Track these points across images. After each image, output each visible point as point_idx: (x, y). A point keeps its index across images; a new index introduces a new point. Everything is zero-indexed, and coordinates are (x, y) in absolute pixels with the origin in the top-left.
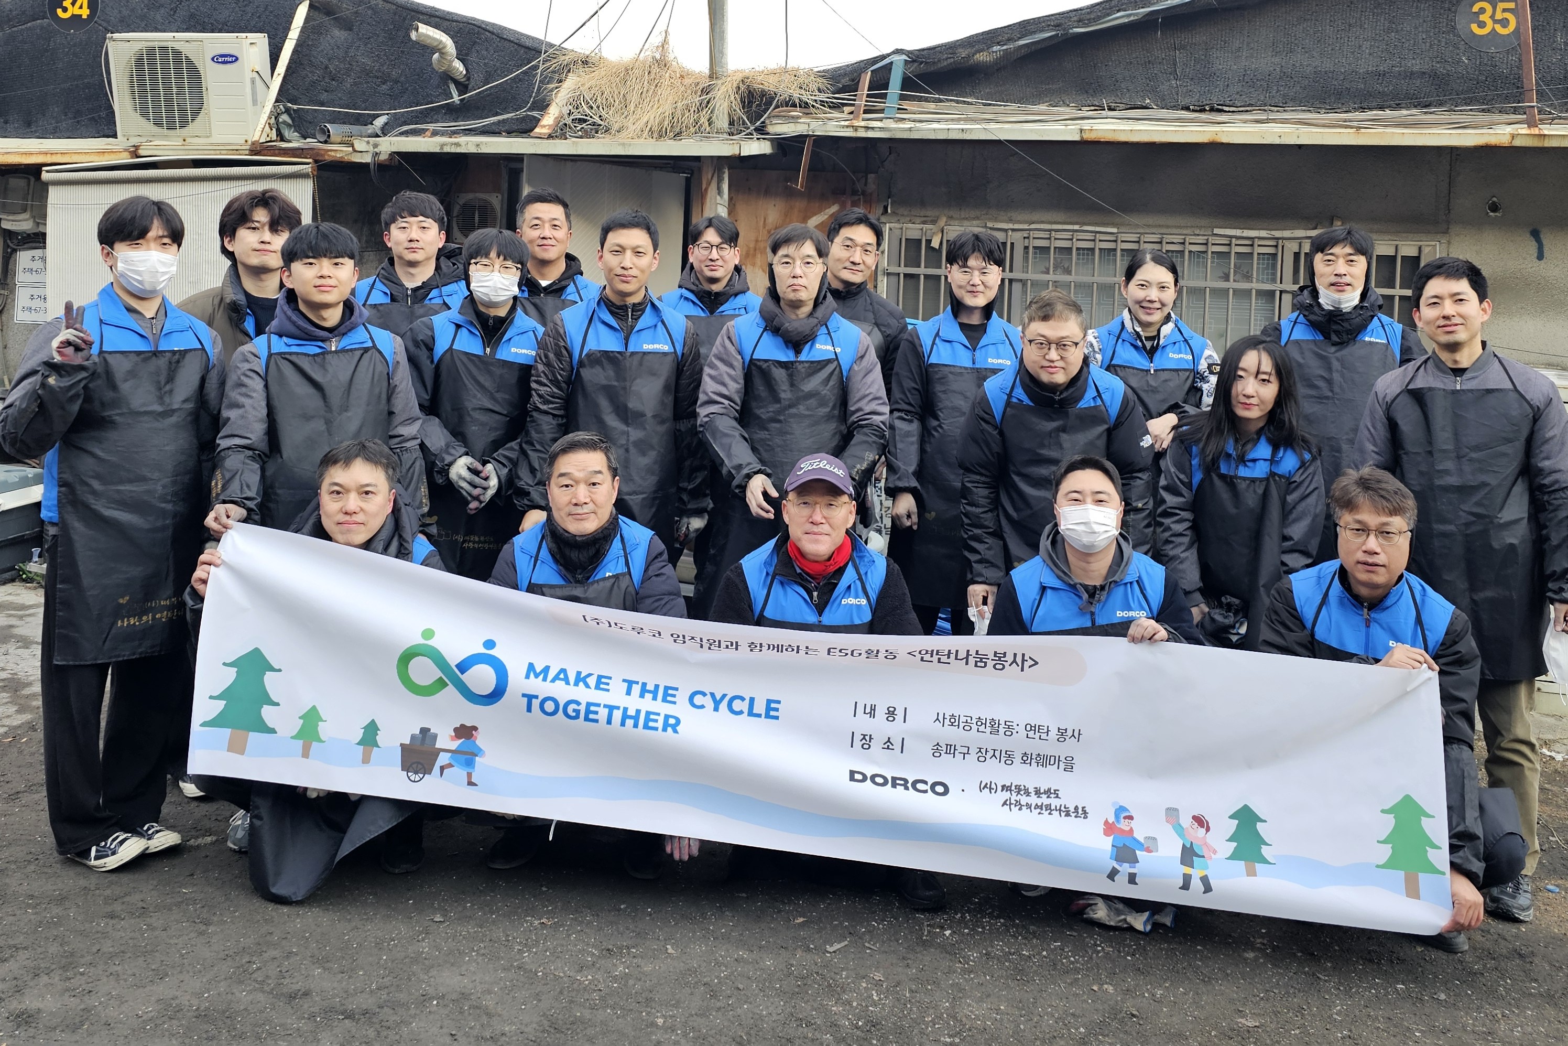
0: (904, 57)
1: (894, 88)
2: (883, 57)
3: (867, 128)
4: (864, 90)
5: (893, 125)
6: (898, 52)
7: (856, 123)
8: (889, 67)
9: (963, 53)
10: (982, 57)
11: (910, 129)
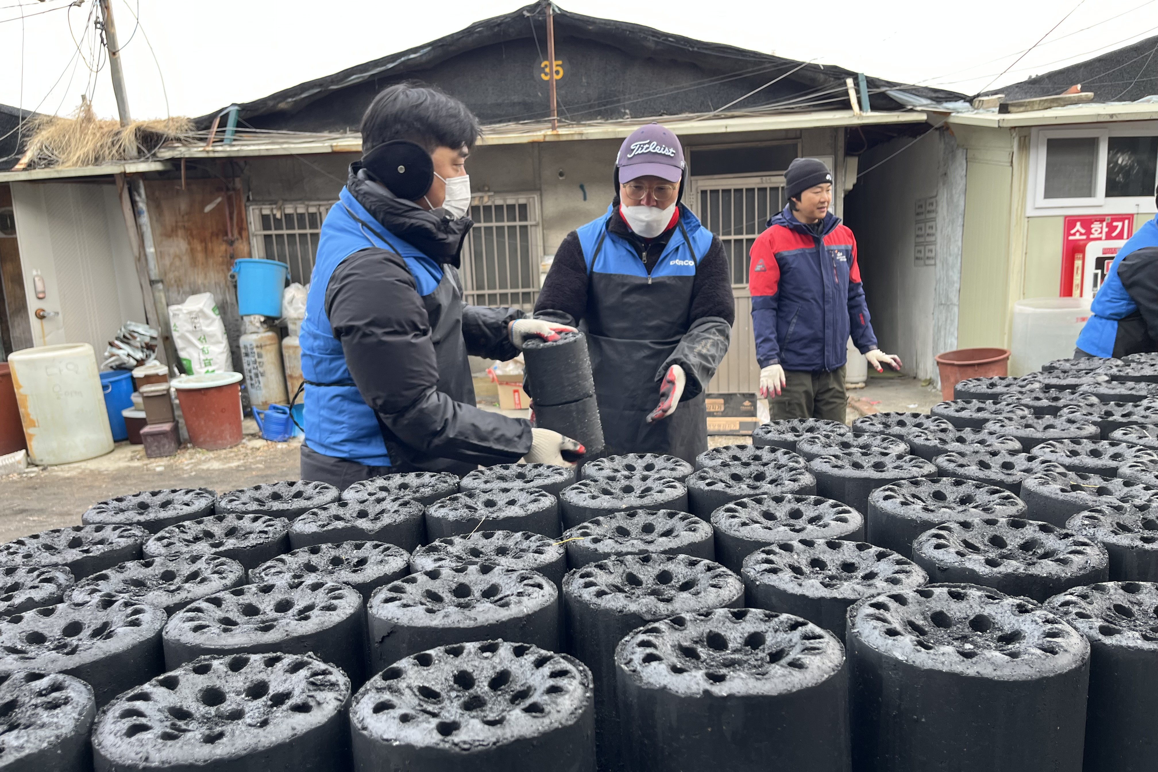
0: (236, 108)
1: (230, 127)
2: (226, 108)
3: (214, 152)
4: (215, 128)
5: (228, 149)
6: (234, 105)
7: (208, 149)
8: (227, 114)
9: (271, 103)
10: (282, 106)
11: (238, 151)
